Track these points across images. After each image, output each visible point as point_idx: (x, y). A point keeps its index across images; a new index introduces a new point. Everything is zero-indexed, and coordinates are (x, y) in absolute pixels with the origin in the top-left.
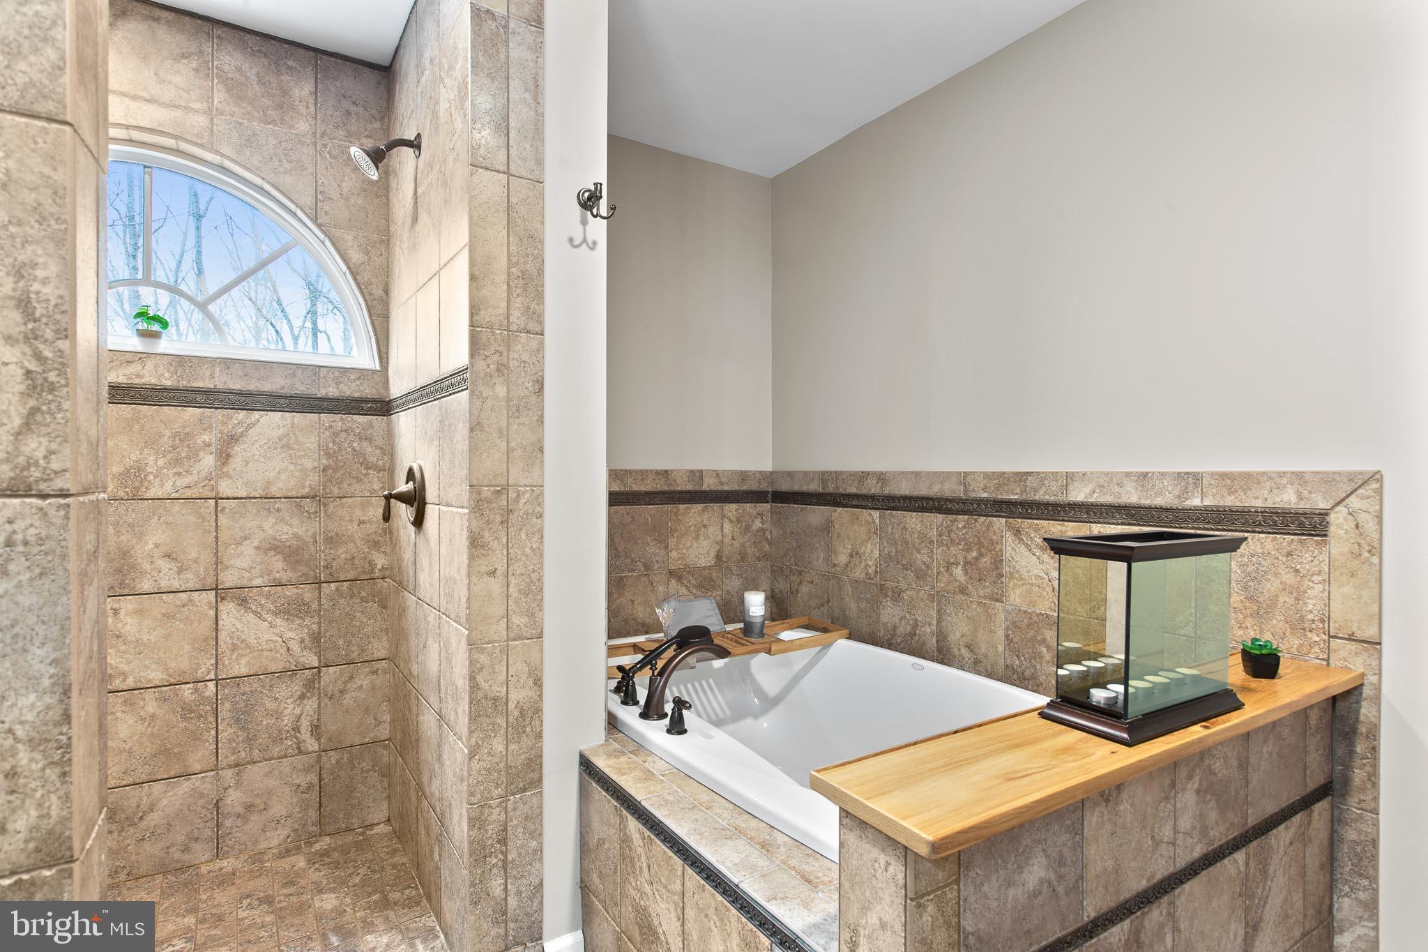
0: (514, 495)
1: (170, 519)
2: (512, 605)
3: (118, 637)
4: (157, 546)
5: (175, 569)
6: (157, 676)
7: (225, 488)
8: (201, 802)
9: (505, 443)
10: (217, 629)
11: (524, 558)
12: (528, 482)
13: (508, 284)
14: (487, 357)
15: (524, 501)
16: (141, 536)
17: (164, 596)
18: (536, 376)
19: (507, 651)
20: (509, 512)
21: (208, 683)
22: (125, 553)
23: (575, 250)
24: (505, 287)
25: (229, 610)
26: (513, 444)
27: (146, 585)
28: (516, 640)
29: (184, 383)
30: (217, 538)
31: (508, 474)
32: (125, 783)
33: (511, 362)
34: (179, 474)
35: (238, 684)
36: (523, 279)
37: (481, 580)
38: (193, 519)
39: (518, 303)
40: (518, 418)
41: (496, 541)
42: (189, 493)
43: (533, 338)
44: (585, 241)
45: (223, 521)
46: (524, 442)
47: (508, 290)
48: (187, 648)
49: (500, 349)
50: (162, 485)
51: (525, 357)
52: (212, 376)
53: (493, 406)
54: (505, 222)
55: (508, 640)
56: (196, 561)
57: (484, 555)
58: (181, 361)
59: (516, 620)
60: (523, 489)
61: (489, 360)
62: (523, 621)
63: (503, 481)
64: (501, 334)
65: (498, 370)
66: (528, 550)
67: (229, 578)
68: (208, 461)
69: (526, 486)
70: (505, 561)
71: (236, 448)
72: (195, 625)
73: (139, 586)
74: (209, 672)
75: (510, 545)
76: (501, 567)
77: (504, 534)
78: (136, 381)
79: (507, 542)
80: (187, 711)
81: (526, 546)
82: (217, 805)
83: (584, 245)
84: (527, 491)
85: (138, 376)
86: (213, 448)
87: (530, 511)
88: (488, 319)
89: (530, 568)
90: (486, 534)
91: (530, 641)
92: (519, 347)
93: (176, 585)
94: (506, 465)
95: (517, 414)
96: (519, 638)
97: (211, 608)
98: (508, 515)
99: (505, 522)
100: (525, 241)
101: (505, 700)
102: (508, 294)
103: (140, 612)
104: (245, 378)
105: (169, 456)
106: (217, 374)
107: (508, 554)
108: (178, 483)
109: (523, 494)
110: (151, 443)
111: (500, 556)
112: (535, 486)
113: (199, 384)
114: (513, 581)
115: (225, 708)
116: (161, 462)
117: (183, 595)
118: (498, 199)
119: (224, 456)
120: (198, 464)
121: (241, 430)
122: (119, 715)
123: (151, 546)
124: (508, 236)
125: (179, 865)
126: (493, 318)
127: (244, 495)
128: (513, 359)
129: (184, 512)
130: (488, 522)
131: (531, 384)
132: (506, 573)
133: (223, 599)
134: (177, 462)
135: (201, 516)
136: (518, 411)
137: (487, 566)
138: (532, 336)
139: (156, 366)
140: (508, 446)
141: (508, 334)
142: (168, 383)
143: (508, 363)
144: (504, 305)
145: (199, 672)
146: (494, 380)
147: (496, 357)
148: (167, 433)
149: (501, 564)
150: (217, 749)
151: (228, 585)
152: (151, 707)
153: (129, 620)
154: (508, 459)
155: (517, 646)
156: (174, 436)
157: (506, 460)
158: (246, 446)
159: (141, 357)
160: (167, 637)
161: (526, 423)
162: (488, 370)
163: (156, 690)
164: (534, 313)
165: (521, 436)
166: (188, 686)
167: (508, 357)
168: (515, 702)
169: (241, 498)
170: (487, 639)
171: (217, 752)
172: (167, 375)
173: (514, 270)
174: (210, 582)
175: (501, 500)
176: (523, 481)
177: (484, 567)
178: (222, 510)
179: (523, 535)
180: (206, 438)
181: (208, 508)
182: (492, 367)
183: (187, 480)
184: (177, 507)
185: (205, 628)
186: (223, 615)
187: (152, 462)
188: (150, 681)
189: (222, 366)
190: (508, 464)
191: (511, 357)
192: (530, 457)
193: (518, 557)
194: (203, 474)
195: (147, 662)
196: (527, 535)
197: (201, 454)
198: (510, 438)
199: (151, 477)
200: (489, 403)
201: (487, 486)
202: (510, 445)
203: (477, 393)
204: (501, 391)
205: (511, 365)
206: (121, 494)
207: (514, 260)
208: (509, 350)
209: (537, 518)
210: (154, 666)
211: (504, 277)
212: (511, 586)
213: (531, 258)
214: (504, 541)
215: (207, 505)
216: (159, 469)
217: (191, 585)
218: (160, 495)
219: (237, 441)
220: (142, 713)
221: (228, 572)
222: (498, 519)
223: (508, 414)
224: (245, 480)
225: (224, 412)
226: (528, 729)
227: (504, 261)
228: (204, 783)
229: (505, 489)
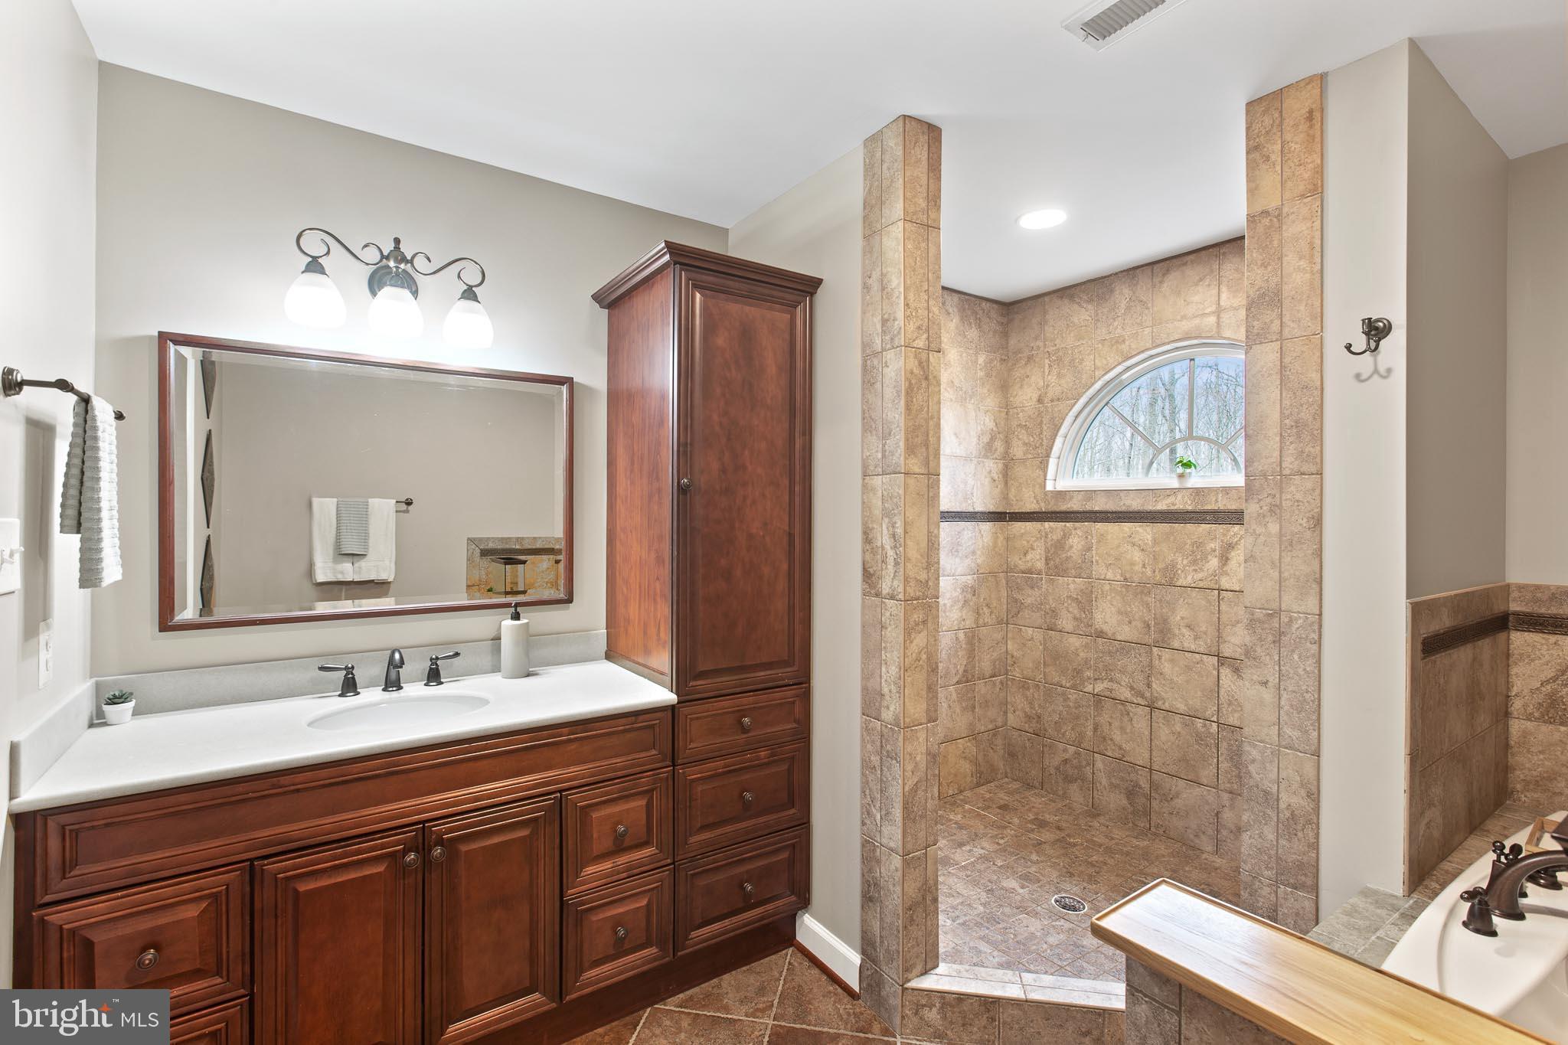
0: (1286, 620)
1: (1190, 601)
2: (1284, 717)
3: (1161, 674)
4: (1182, 618)
5: (1192, 636)
6: (1182, 707)
7: (1225, 583)
8: (1207, 807)
9: (1277, 574)
10: (1218, 686)
11: (1297, 678)
12: (1302, 609)
13: (1281, 435)
14: (1260, 500)
15: (1297, 626)
16: (1173, 610)
17: (1186, 653)
18: (1312, 513)
19: (1277, 754)
20: (1281, 634)
21: (1213, 724)
22: (1165, 621)
23: (1363, 384)
24: (1278, 439)
25: (1226, 673)
26: (1286, 575)
27: (1176, 644)
28: (1287, 748)
29: (1199, 508)
30: (1219, 618)
31: (1280, 601)
32: (1163, 771)
33: (1284, 502)
34: (1196, 570)
35: (1233, 732)
36: (1297, 427)
37: (1253, 687)
38: (1204, 603)
39: (1291, 449)
40: (1291, 551)
41: (1268, 657)
42: (1201, 584)
43: (1308, 479)
44: (1376, 371)
45: (1223, 607)
46: (1297, 573)
47: (1281, 440)
48: (1199, 693)
49: (1273, 492)
50: (1186, 578)
51: (1298, 496)
52: (1217, 501)
53: (1265, 541)
54: (1278, 382)
55: (1279, 746)
56: (1205, 633)
57: (1257, 667)
58: (1198, 492)
59: (1288, 731)
60: (1296, 615)
61: (1262, 503)
62: (1296, 734)
63: (1275, 606)
64: (1273, 480)
65: (1271, 511)
66: (1301, 671)
67: (1227, 650)
68: (1214, 563)
69: (1299, 612)
70: (1277, 676)
71: (1233, 554)
72: (1204, 679)
73: (1172, 644)
74: (1213, 716)
75: (1282, 663)
76: (1273, 680)
77: (1277, 651)
78: (1172, 508)
79: (1279, 660)
80: (1199, 738)
81: (1299, 667)
82: (1217, 814)
83: (1376, 377)
84: (1300, 617)
85: (1173, 504)
86: (1217, 553)
87: (1304, 636)
88: (1260, 468)
89: (1304, 688)
90: (1259, 650)
91: (1303, 755)
92: (1293, 488)
93: (1193, 647)
94: (1278, 592)
95: (1289, 548)
96: (1291, 748)
97: (1214, 669)
98: (1280, 635)
99: (1277, 642)
100: (1299, 393)
101: (1275, 797)
102: (1281, 443)
103: (1172, 661)
104: (1239, 501)
105: (1190, 558)
106: (1220, 498)
107: (1280, 670)
108: (1195, 577)
109: (1296, 619)
110: (1180, 549)
111: (1271, 670)
112: (1309, 614)
113: (1209, 507)
114: (1285, 696)
115: (1223, 745)
116: (1185, 562)
117: (1197, 656)
118: (1271, 365)
119: (1225, 559)
120: (1207, 565)
121: (1236, 540)
122: (1161, 725)
123: (1179, 618)
124: (1281, 394)
125: (1192, 844)
126: (1266, 467)
127: (1238, 589)
128: (1286, 500)
129: (1198, 597)
130: (1260, 639)
131: (1305, 520)
132: (1277, 686)
133: (1222, 664)
134: (1195, 562)
135: (1209, 601)
136: (1291, 545)
137: (1258, 676)
138: (1306, 477)
139: (1183, 497)
140: (1280, 576)
141: (1281, 479)
142: (1190, 508)
143: (1281, 502)
144: (1277, 453)
145: (1208, 713)
146: (1267, 520)
147: (1269, 500)
148: (1189, 541)
149: (1273, 678)
150: (1218, 773)
151: (1226, 655)
152: (1178, 728)
153: (1166, 664)
154: (1280, 587)
155: (1288, 754)
156: (1193, 545)
157: (1278, 588)
158: (1239, 551)
159: (1174, 491)
160: (1188, 682)
161: (1300, 556)
162: (1261, 511)
163: (1181, 716)
164: (1308, 456)
165: (1294, 567)
166: (1200, 720)
167: (1281, 498)
168: (1287, 804)
169: (1235, 591)
170: (1259, 738)
171: (1218, 776)
172: (1189, 502)
173: (1287, 421)
174: (1214, 650)
175: (1273, 622)
176: (1295, 608)
177: (1256, 676)
178: (1223, 599)
179: (1296, 657)
180: (1213, 545)
181: (1213, 596)
182: (1265, 508)
183: (1200, 575)
184: (1194, 593)
185: (1210, 682)
186: (1222, 677)
187: (1181, 562)
188: (1177, 709)
189: (1224, 492)
190: (1280, 591)
191: (1284, 498)
192: (1303, 587)
193: (1291, 675)
194: (1210, 572)
195: (1176, 696)
196: (1299, 658)
197: (1210, 557)
198: (1283, 570)
199: (1180, 572)
200: (1262, 539)
201: (1260, 609)
202: (1282, 576)
203: (1250, 531)
204: (1274, 528)
205: (1284, 505)
206: (1163, 582)
207: (1287, 412)
208: (1281, 493)
209: (1311, 643)
210: (1180, 700)
211: (1277, 430)
212: (1283, 699)
213: (1305, 407)
214: (1277, 658)
215: (1213, 593)
216: (1184, 566)
217: (1202, 650)
218: (1184, 584)
219: (1233, 547)
220: (1173, 729)
221: (1226, 645)
222: (1270, 638)
223: (1280, 548)
224: (1238, 578)
225: (1224, 526)
226: (1300, 834)
227: (1276, 416)
228: (1209, 794)
229: (1278, 612)
